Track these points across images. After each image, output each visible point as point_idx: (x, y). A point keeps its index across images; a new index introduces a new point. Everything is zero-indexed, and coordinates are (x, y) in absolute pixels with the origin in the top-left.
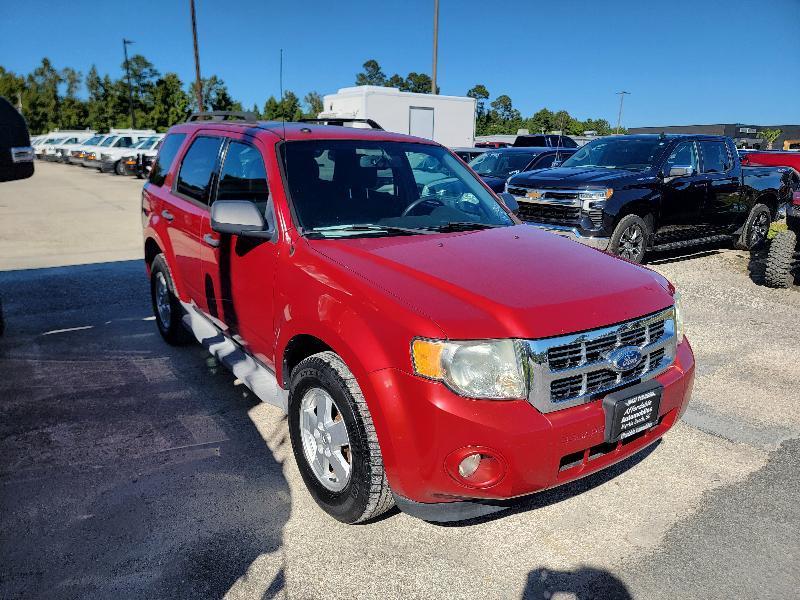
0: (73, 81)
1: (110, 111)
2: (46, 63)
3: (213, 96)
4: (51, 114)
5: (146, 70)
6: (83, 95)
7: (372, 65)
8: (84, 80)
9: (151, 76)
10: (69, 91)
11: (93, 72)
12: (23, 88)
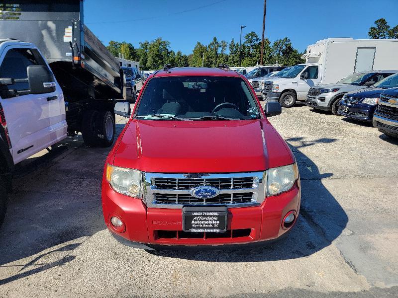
0: (224, 46)
1: (237, 58)
2: (215, 39)
3: (284, 48)
4: (214, 62)
5: (255, 38)
6: (227, 52)
7: (382, 22)
8: (228, 45)
9: (256, 41)
10: (222, 51)
11: (232, 42)
12: (206, 51)
